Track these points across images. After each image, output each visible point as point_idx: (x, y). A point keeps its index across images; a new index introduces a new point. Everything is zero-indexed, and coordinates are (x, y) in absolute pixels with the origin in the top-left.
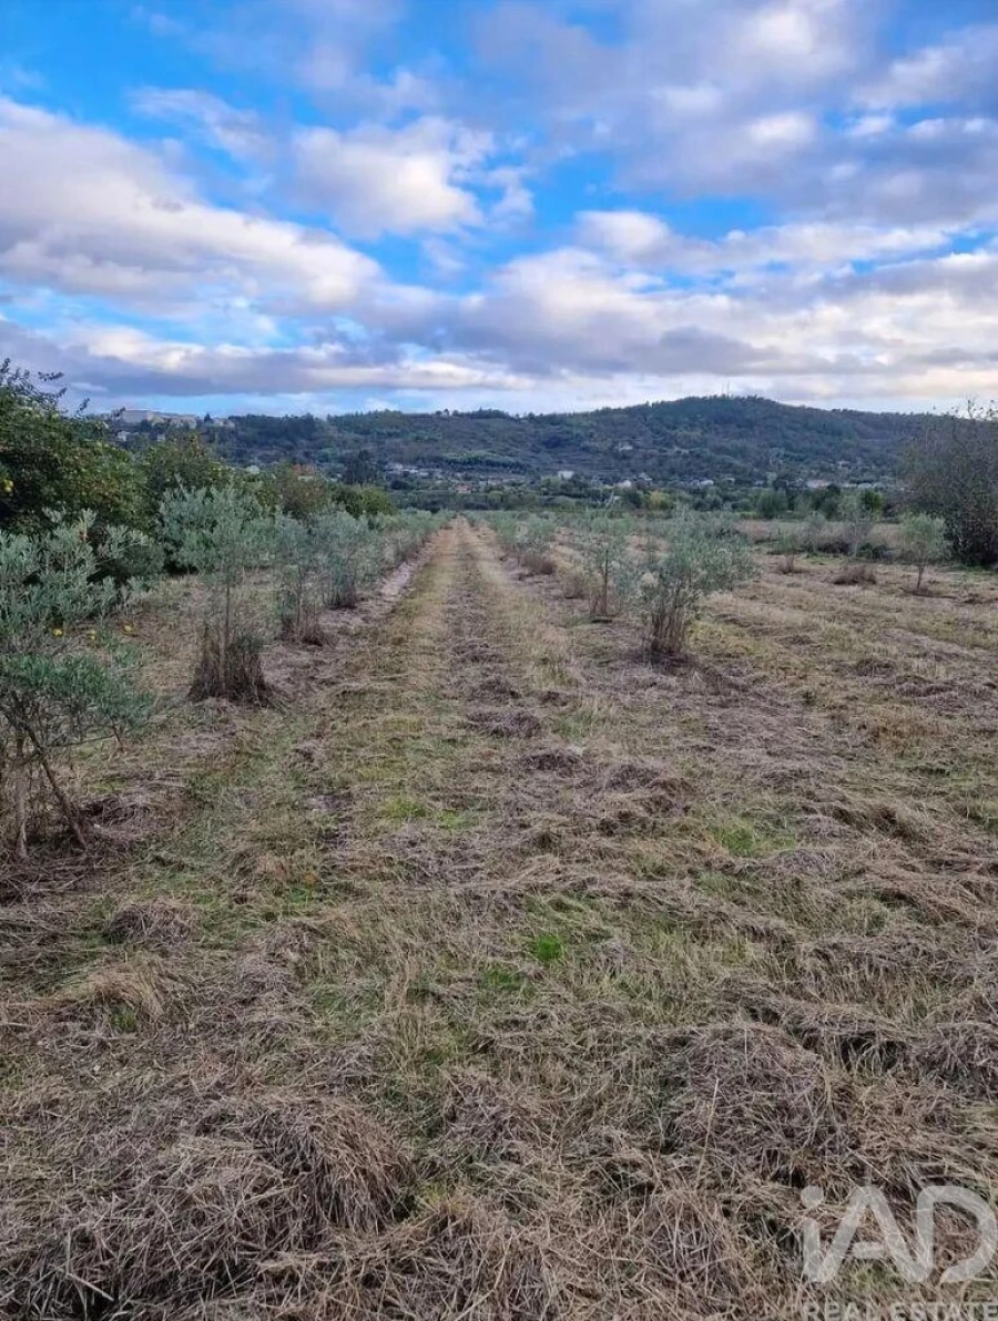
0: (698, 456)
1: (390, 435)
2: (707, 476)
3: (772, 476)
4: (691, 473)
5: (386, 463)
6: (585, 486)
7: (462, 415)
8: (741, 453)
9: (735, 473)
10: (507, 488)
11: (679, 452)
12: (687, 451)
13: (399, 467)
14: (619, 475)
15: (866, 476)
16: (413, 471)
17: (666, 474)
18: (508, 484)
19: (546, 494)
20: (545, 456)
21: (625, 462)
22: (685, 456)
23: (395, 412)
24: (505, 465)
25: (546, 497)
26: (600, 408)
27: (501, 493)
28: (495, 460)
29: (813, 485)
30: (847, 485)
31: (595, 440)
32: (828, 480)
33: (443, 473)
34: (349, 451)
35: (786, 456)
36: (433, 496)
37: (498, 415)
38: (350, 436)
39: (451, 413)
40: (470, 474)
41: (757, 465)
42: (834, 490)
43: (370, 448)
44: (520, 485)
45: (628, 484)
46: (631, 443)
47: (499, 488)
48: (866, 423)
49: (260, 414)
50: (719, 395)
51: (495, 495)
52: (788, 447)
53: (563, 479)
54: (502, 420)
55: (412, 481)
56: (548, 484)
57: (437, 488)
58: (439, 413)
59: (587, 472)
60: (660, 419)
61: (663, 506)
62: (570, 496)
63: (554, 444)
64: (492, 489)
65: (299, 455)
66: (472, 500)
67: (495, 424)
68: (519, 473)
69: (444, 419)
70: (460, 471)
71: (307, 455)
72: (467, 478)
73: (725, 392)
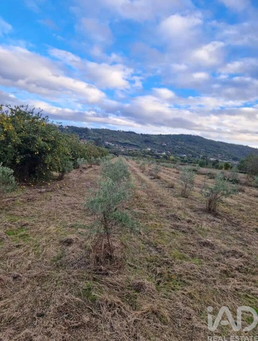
0: (183, 149)
1: (106, 135)
2: (185, 154)
3: (201, 156)
4: (181, 153)
5: (104, 141)
6: (153, 153)
7: (125, 132)
8: (194, 149)
9: (192, 154)
10: (134, 151)
11: (178, 147)
12: (180, 147)
13: (107, 143)
14: (162, 151)
15: (225, 159)
16: (111, 144)
17: (174, 152)
18: (134, 150)
19: (143, 153)
20: (144, 144)
21: (164, 148)
22: (179, 148)
23: (108, 129)
24: (134, 145)
25: (143, 154)
26: (159, 134)
27: (132, 152)
28: (132, 144)
29: (212, 159)
30: (220, 160)
31: (157, 142)
32: (215, 158)
33: (118, 146)
34: (96, 138)
35: (205, 151)
36: (115, 151)
37: (133, 133)
38: (96, 134)
39: (122, 131)
40: (125, 147)
41: (198, 153)
42: (217, 161)
43: (101, 137)
44: (137, 150)
45: (164, 153)
46: (166, 144)
47: (132, 151)
48: (226, 145)
49: (75, 126)
50: (189, 134)
51: (131, 152)
52: (206, 149)
53: (148, 150)
54: (134, 134)
55: (110, 146)
56: (144, 151)
57: (116, 149)
58: (119, 131)
59: (154, 149)
60: (174, 138)
61: (173, 160)
62: (150, 155)
63: (146, 141)
64: (130, 151)
65: (83, 137)
66: (125, 153)
67: (132, 135)
68: (137, 148)
69: (120, 132)
70: (123, 145)
71: (85, 137)
72: (124, 147)
73: (191, 134)
